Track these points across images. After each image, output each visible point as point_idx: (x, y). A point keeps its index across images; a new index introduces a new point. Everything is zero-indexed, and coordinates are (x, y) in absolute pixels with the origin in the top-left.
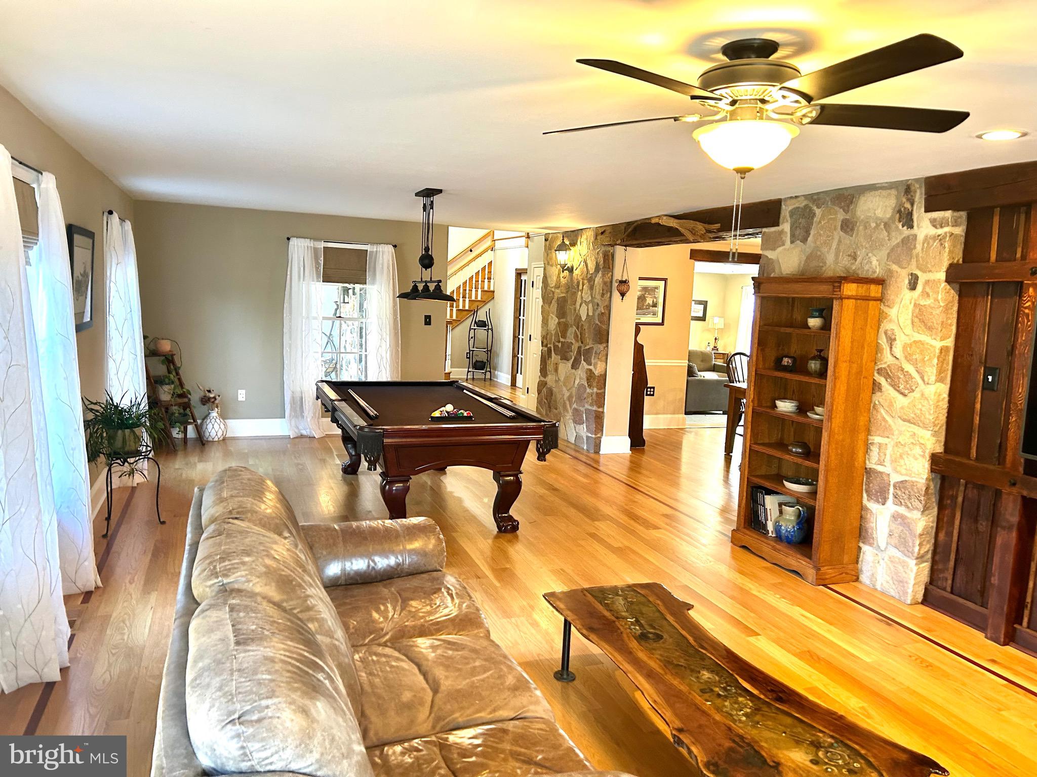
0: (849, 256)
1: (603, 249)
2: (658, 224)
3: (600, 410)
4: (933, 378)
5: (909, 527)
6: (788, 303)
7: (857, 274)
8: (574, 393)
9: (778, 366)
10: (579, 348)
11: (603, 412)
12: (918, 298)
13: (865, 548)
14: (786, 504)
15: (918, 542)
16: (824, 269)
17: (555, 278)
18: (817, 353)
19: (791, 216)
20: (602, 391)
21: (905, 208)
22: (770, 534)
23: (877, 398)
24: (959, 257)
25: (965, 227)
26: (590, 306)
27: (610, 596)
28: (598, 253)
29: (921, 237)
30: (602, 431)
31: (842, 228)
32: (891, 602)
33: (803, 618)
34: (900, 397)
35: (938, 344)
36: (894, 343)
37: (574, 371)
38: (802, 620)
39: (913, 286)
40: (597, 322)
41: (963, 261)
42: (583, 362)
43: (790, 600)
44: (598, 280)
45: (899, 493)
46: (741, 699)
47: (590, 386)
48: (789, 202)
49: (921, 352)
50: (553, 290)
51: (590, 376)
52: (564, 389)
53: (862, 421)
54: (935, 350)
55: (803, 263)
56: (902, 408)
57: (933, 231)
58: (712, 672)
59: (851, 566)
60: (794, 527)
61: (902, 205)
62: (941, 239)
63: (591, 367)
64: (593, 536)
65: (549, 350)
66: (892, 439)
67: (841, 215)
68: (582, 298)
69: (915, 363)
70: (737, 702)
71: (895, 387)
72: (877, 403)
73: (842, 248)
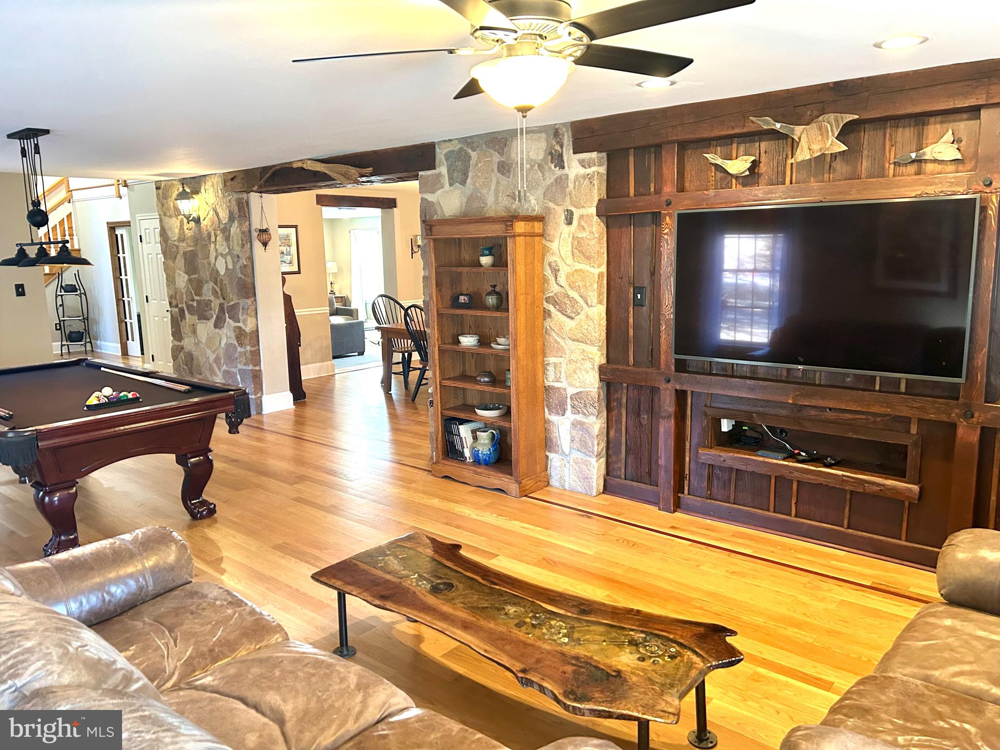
0: (508, 196)
1: (236, 196)
2: (303, 169)
3: (257, 368)
4: (595, 301)
5: (587, 431)
6: (455, 242)
7: (518, 213)
8: (222, 355)
9: (455, 303)
10: (221, 305)
11: (260, 371)
12: (576, 231)
13: (551, 455)
14: (479, 430)
15: (596, 443)
16: (485, 209)
17: (177, 231)
18: (491, 289)
19: (447, 159)
20: (257, 347)
21: (556, 150)
22: (468, 460)
23: (548, 323)
24: (604, 195)
25: (606, 167)
26: (229, 258)
27: (380, 558)
28: (230, 201)
29: (572, 177)
30: (261, 389)
31: (499, 171)
32: (581, 497)
33: (525, 530)
34: (568, 320)
35: (596, 271)
36: (559, 274)
37: (217, 330)
38: (525, 532)
39: (569, 222)
40: (240, 275)
41: (607, 197)
42: (228, 319)
43: (506, 516)
44: (235, 229)
45: (576, 403)
46: (553, 623)
47: (241, 345)
48: (443, 145)
49: (583, 279)
50: (176, 243)
51: (240, 335)
52: (209, 352)
53: (539, 344)
54: (594, 277)
55: (464, 204)
56: (570, 330)
57: (582, 171)
58: (514, 604)
59: (543, 474)
60: (490, 450)
61: (552, 147)
62: (590, 177)
63: (240, 324)
64: (299, 500)
65: (182, 311)
66: (565, 358)
67: (496, 158)
68: (216, 250)
69: (578, 289)
70: (551, 627)
71: (563, 312)
72: (548, 328)
73: (501, 188)
